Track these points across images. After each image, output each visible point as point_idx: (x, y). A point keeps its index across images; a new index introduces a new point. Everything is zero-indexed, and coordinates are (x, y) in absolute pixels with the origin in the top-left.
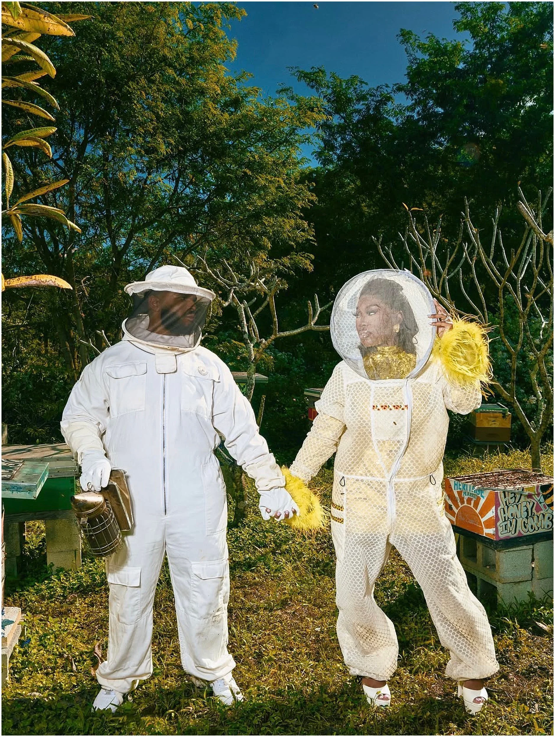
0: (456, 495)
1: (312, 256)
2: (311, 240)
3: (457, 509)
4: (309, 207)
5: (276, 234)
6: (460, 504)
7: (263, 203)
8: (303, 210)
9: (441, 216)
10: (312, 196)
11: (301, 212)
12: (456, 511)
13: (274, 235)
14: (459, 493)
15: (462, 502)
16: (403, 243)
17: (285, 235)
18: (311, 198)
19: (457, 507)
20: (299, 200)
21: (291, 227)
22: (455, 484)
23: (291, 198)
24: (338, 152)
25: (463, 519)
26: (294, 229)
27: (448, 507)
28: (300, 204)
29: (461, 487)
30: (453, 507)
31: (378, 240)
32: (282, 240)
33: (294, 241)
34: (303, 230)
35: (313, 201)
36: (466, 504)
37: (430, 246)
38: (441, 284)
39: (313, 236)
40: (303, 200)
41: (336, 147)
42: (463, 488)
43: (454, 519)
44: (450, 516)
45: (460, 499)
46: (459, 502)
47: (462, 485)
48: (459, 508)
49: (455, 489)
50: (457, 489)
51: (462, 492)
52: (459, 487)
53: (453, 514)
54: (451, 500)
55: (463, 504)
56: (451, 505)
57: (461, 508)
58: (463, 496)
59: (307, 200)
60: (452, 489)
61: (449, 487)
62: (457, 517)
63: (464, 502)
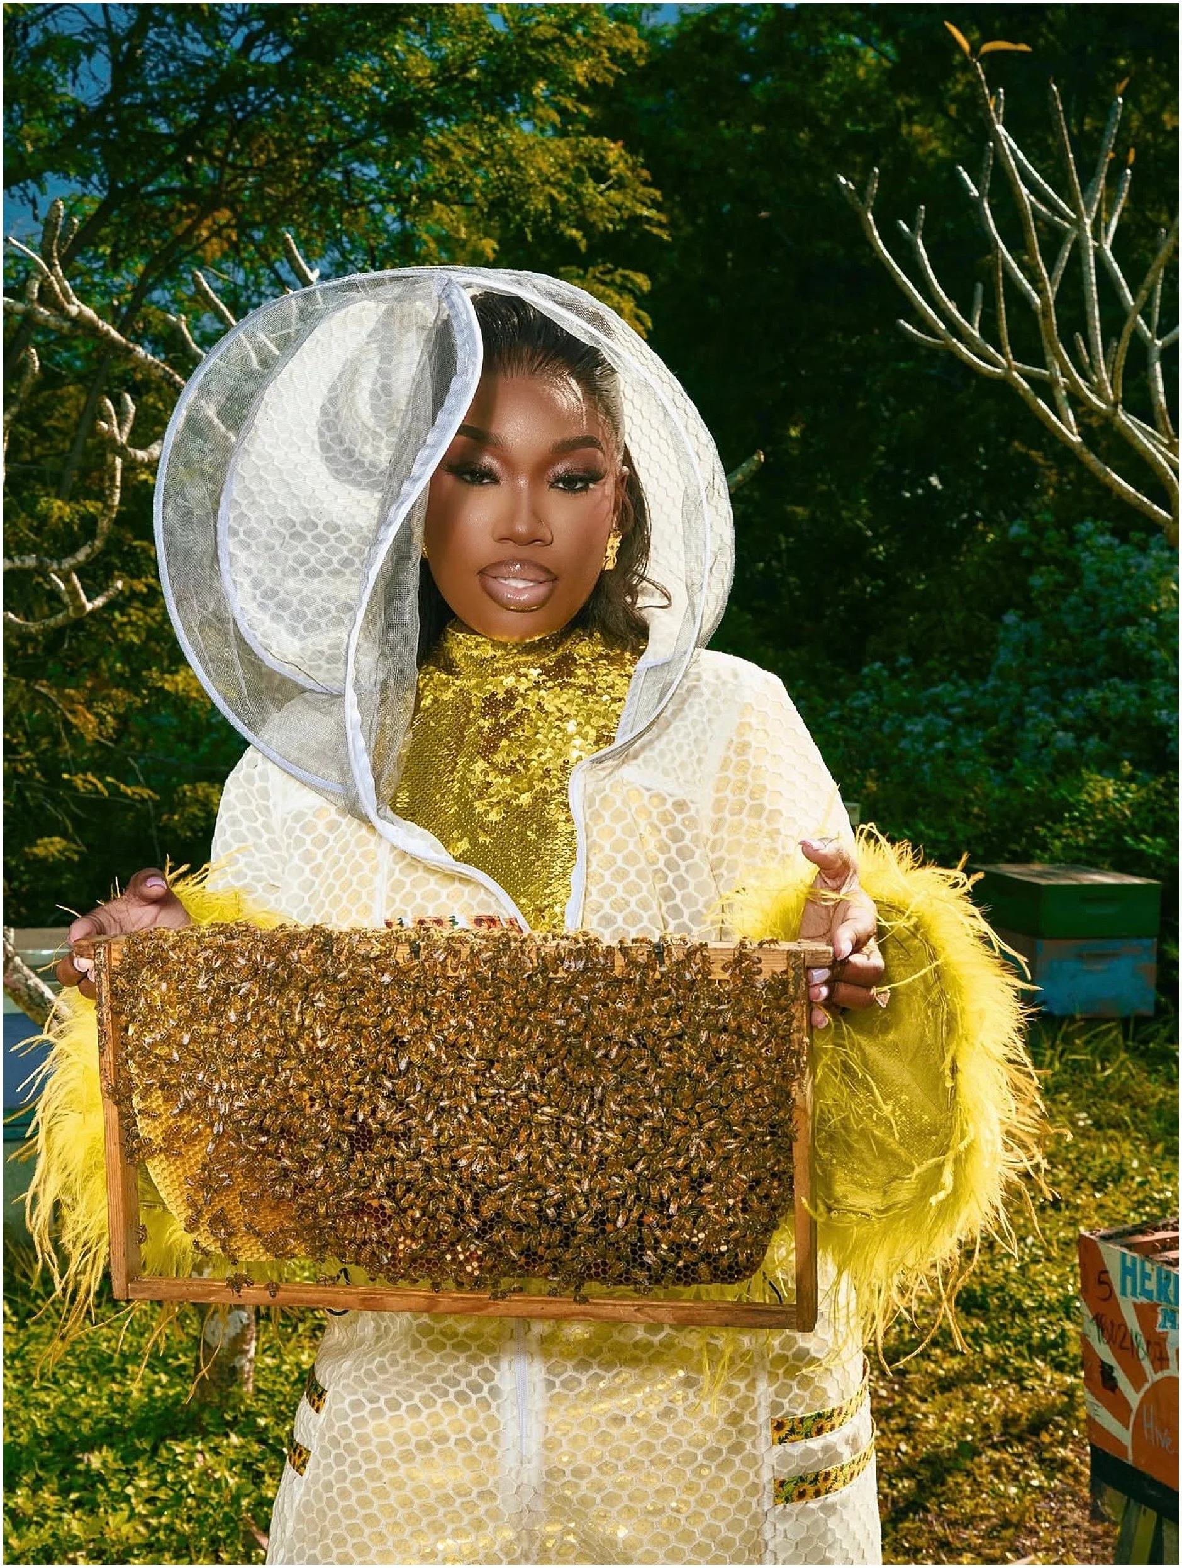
0: (1132, 1323)
1: (642, 281)
2: (648, 220)
4: (611, 80)
6: (1146, 1364)
8: (593, 93)
9: (1121, 87)
10: (626, 35)
11: (589, 104)
12: (1134, 1399)
14: (1146, 1313)
15: (1160, 1360)
16: (976, 204)
17: (540, 199)
18: (622, 45)
19: (1137, 1379)
20: (573, 54)
21: (562, 165)
22: (1125, 1270)
23: (541, 44)
25: (1166, 1441)
27: (1097, 1376)
28: (581, 71)
29: (1151, 1285)
30: (1119, 1374)
31: (862, 190)
33: (582, 224)
35: (627, 54)
36: (1173, 1369)
37: (1075, 209)
39: (655, 204)
40: (590, 52)
42: (1163, 1290)
43: (1125, 1436)
44: (1107, 1420)
45: (1148, 1343)
46: (1141, 1354)
47: (1154, 1278)
48: (1147, 1386)
49: (1124, 1294)
50: (1134, 1294)
51: (1153, 1307)
52: (1143, 1285)
53: (1120, 1408)
54: (1111, 1341)
55: (1162, 1369)
56: (1111, 1368)
57: (1155, 1385)
58: (1159, 1330)
59: (606, 54)
60: (1111, 1291)
61: (1101, 1282)
62: (1138, 1427)
63: (1167, 1359)
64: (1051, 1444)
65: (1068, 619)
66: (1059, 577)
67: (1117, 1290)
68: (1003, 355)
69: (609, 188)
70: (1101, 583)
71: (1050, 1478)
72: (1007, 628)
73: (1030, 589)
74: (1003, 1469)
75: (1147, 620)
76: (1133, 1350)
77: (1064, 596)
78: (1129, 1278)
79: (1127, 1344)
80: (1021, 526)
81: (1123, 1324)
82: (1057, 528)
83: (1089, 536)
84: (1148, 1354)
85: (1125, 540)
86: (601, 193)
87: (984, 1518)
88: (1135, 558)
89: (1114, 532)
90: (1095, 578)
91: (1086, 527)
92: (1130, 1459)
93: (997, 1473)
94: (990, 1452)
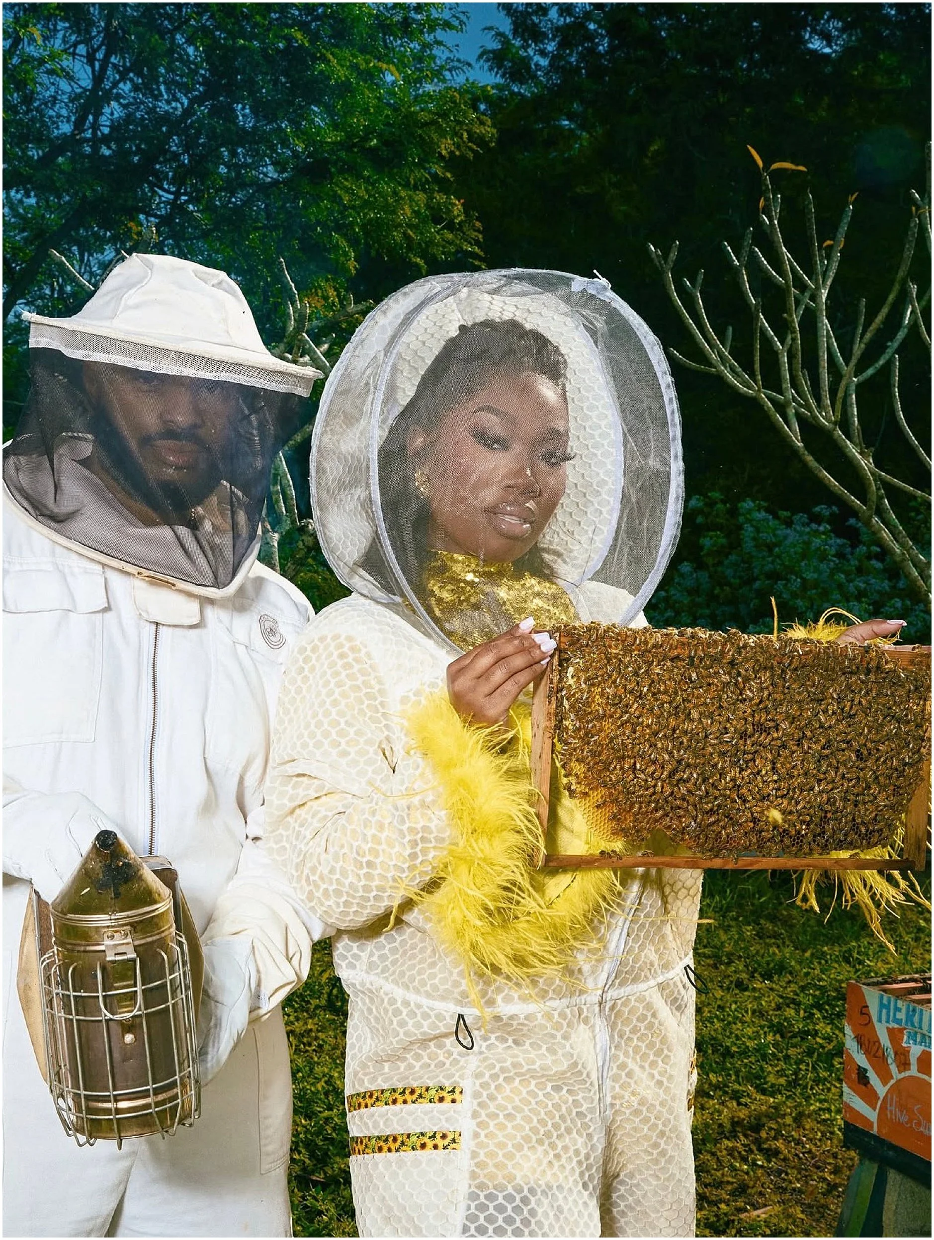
0: (885, 1041)
2: (472, 254)
3: (885, 1084)
4: (471, 155)
5: (373, 229)
6: (893, 1068)
7: (339, 136)
8: (451, 162)
9: (851, 199)
10: (482, 123)
11: (446, 168)
12: (881, 1090)
13: (367, 234)
14: (895, 1035)
15: (904, 1064)
16: (736, 272)
17: (397, 236)
18: (478, 130)
19: (885, 1076)
20: (443, 134)
21: (417, 213)
22: (882, 1006)
24: (551, 47)
25: (904, 1119)
26: (424, 221)
27: (854, 1076)
28: (445, 146)
29: (901, 1016)
30: (872, 1074)
31: (666, 256)
32: (391, 251)
34: (450, 226)
35: (482, 137)
36: (914, 1071)
37: (816, 282)
38: (841, 394)
39: (477, 243)
40: (456, 134)
41: (545, 35)
42: (910, 1019)
43: (872, 1115)
44: (858, 1104)
45: (896, 1054)
46: (890, 1061)
47: (904, 1011)
48: (892, 1082)
49: (880, 1021)
50: (888, 1022)
51: (901, 1031)
52: (895, 1015)
53: (870, 1097)
54: (867, 1053)
55: (905, 1070)
56: (866, 1070)
57: (898, 1081)
58: (904, 1045)
59: (465, 135)
60: (870, 1020)
61: (862, 1013)
62: (883, 1109)
63: (909, 1064)
64: (767, 1139)
65: (729, 572)
66: (722, 541)
67: (875, 1018)
68: (755, 382)
69: (443, 229)
70: (756, 546)
71: (769, 1161)
72: (682, 576)
73: (701, 548)
74: (736, 1154)
75: (794, 577)
76: (884, 1058)
77: (727, 555)
78: (884, 1011)
79: (880, 1054)
80: (698, 500)
81: (878, 1041)
82: (724, 502)
83: (749, 511)
84: (895, 1060)
85: (776, 517)
86: (438, 232)
87: (728, 1183)
88: (782, 531)
89: (767, 510)
90: (752, 544)
91: (748, 504)
92: (875, 1130)
93: (730, 1155)
94: (726, 1142)
